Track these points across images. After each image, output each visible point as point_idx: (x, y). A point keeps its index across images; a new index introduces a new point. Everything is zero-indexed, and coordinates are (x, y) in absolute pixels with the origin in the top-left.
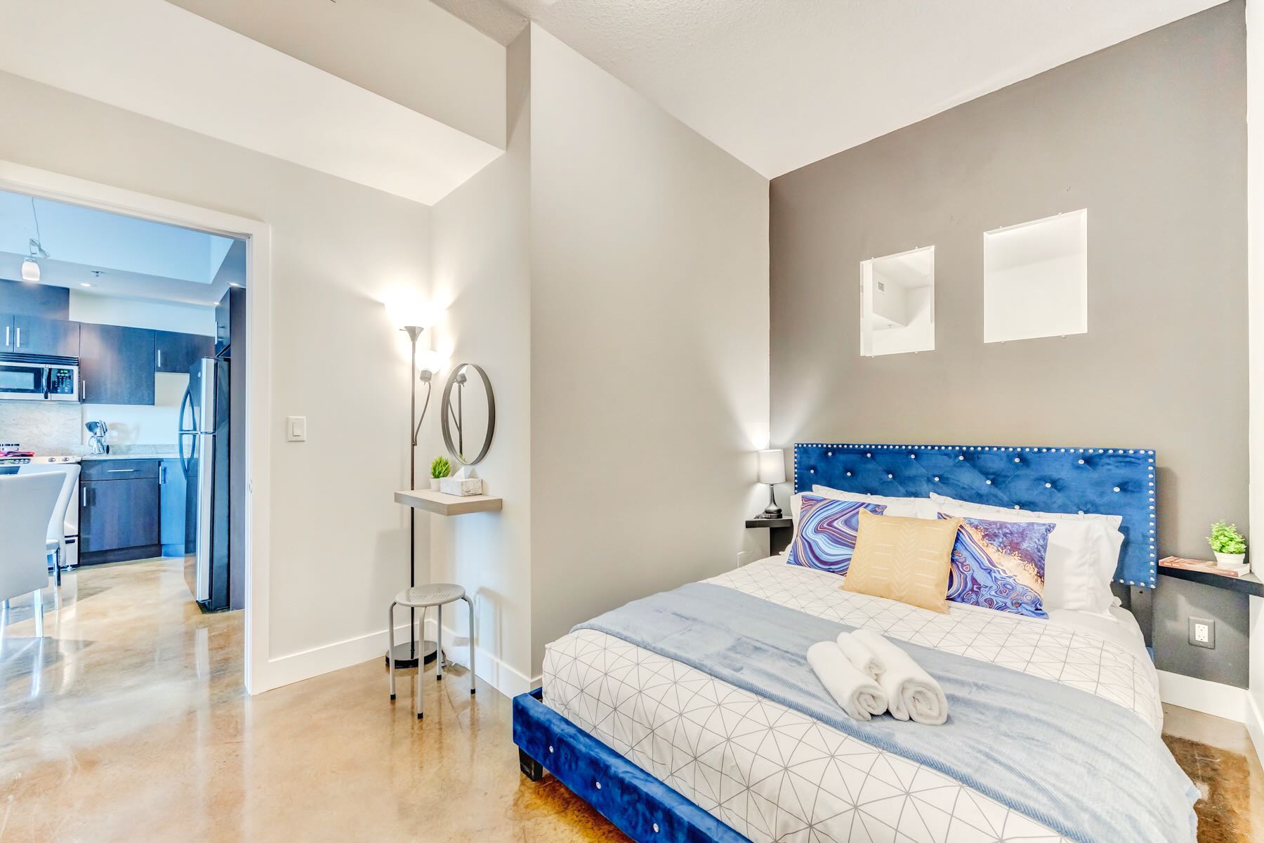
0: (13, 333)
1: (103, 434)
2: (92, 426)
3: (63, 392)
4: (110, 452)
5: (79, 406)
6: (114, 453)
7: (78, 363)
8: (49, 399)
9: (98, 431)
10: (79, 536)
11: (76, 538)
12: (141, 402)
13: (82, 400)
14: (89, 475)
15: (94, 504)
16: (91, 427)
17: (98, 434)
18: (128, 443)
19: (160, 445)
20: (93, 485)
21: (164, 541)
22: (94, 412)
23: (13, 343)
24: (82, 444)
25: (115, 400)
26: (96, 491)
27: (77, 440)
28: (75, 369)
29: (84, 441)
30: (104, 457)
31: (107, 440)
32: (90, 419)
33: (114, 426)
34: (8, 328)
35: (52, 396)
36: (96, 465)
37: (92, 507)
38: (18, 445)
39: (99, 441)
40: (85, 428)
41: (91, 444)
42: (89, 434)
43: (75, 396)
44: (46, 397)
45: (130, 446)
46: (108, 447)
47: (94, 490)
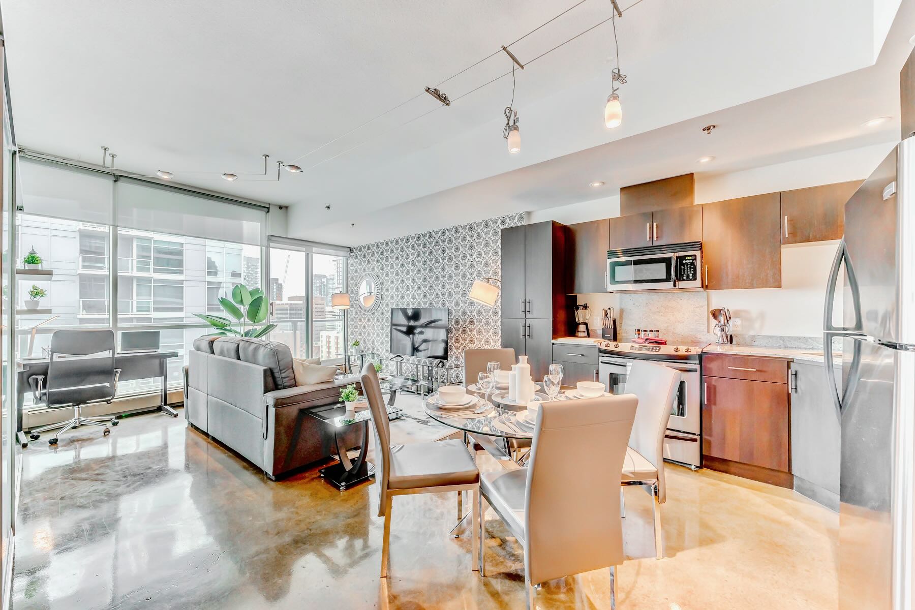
0: (651, 228)
1: (726, 323)
2: (717, 313)
3: (688, 279)
4: (734, 342)
5: (704, 293)
6: (738, 345)
7: (700, 246)
8: (677, 287)
9: (721, 318)
10: (701, 435)
11: (698, 438)
12: (764, 284)
13: (705, 287)
14: (710, 369)
15: (715, 404)
16: (715, 314)
17: (722, 323)
18: (752, 333)
19: (789, 337)
20: (714, 381)
21: (795, 471)
22: (719, 299)
23: (651, 238)
24: (708, 332)
25: (737, 284)
26: (717, 389)
27: (705, 328)
28: (698, 253)
29: (710, 330)
30: (727, 349)
31: (731, 329)
32: (714, 306)
33: (738, 314)
34: (648, 224)
35: (680, 284)
36: (717, 358)
37: (713, 407)
38: (658, 331)
39: (723, 330)
40: (711, 317)
41: (716, 333)
42: (714, 322)
43: (698, 283)
44: (675, 286)
45: (754, 336)
46: (731, 336)
47: (715, 388)
